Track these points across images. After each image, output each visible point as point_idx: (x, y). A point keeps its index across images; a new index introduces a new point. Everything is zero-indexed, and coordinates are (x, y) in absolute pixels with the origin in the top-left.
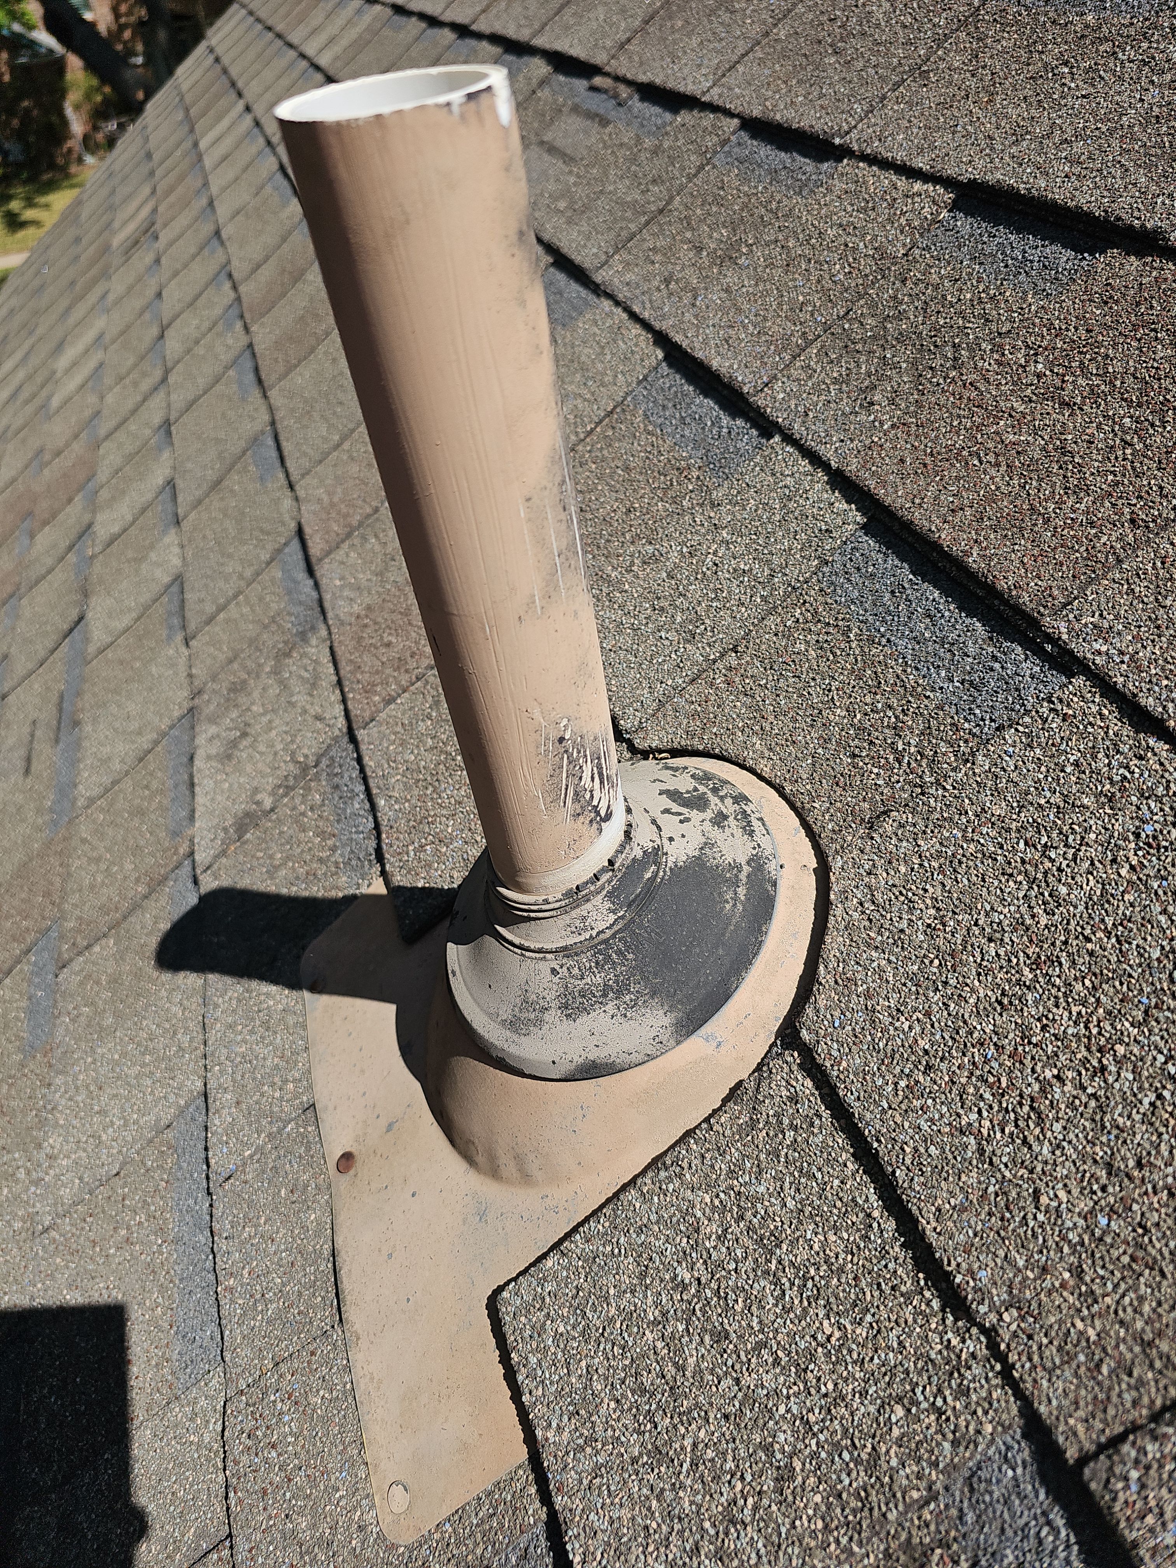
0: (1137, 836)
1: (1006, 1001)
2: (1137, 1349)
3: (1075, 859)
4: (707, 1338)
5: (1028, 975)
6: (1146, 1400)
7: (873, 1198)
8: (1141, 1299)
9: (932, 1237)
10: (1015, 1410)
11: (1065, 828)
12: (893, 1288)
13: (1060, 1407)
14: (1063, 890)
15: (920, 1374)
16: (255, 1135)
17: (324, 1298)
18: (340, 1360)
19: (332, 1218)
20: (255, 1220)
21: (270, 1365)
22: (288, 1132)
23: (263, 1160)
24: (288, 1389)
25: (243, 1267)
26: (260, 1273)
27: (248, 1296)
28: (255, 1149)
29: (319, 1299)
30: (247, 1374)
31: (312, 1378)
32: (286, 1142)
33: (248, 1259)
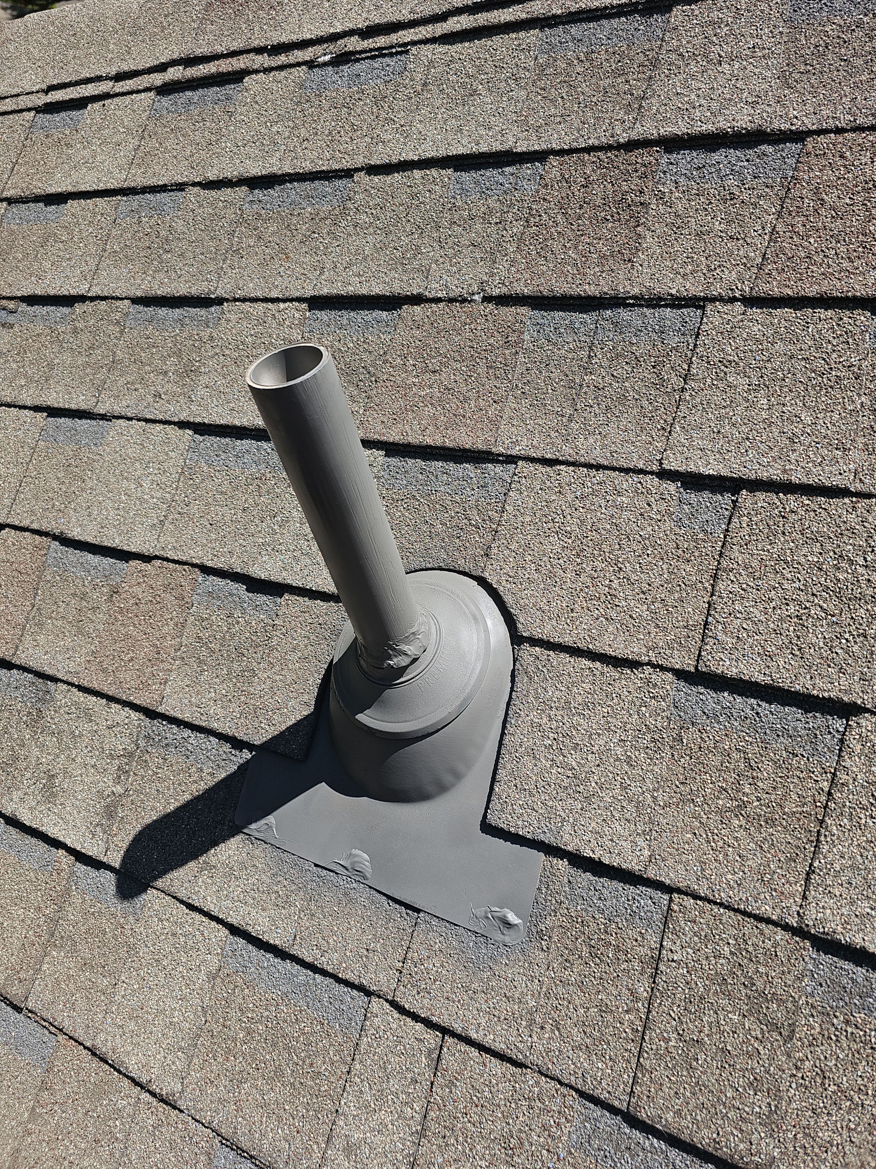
0: (577, 498)
1: (578, 573)
2: (686, 630)
3: (564, 517)
4: (572, 752)
5: (579, 560)
6: (697, 639)
7: (586, 663)
8: (677, 618)
9: (613, 654)
10: (671, 676)
11: (554, 510)
12: (614, 680)
13: (681, 662)
14: (569, 528)
15: (640, 694)
16: (292, 908)
17: (401, 916)
18: (434, 923)
19: (374, 889)
20: (331, 933)
21: (401, 964)
22: (311, 889)
23: (308, 912)
24: (420, 958)
25: (345, 954)
26: (357, 945)
27: (360, 959)
28: (299, 912)
29: (399, 919)
30: (392, 980)
31: (427, 942)
32: (314, 893)
33: (344, 949)
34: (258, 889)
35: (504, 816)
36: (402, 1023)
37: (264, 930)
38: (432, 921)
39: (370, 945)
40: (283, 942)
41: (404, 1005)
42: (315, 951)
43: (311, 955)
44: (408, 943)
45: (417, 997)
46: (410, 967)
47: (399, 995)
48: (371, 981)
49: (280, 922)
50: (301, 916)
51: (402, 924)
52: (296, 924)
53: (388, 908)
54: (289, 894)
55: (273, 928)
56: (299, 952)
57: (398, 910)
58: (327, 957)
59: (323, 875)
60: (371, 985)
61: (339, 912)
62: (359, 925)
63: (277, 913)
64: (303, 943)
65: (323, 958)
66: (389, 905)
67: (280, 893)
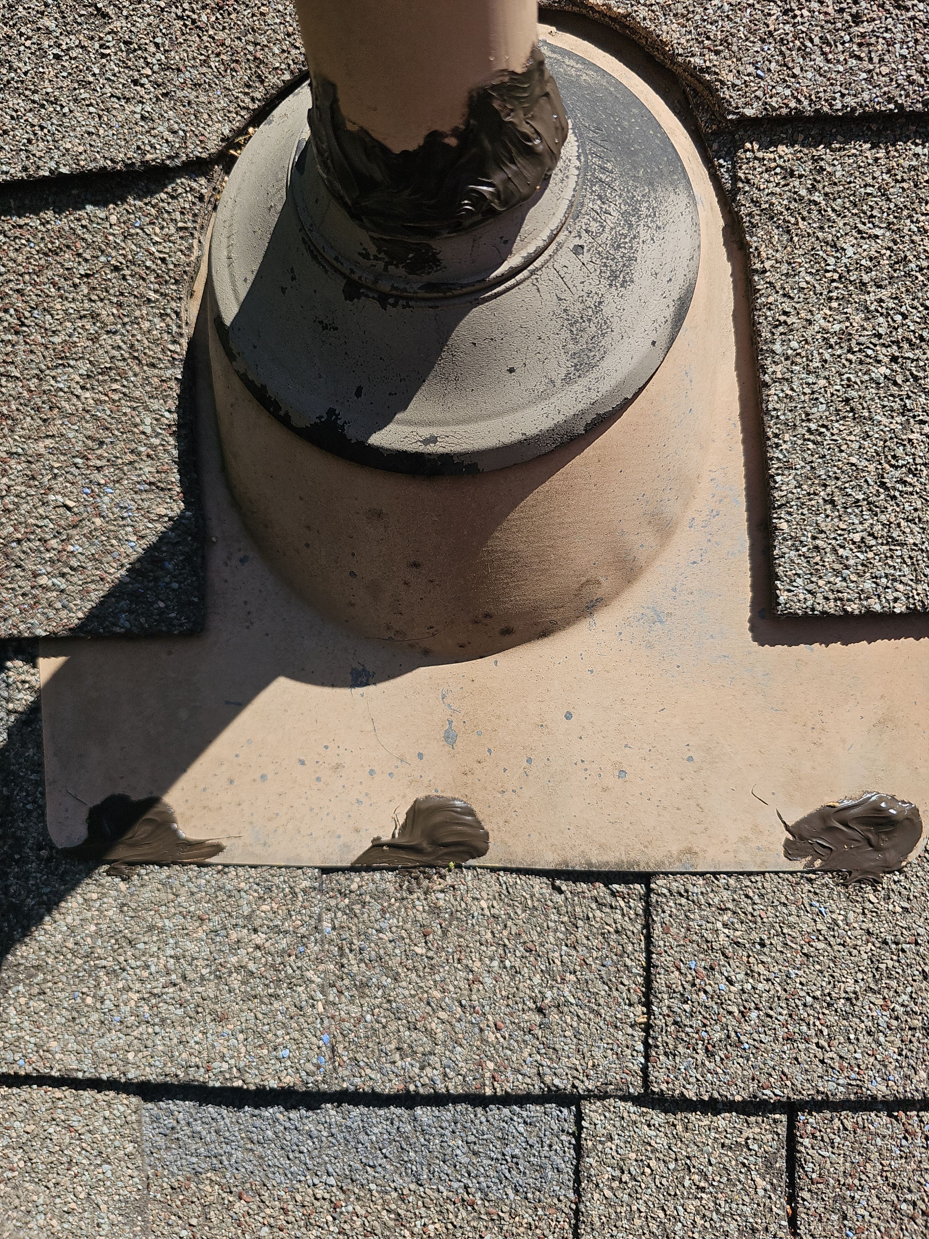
16: (299, 989)
17: (600, 905)
18: (695, 890)
19: (505, 870)
20: (429, 1009)
21: (640, 1009)
22: (334, 928)
23: (347, 982)
24: (690, 978)
25: (483, 1040)
26: (508, 1010)
27: (527, 1038)
28: (322, 992)
29: (598, 913)
30: (629, 1052)
31: (695, 937)
32: (346, 935)
33: (477, 1030)
34: (184, 978)
35: (821, 583)
36: (680, 1128)
37: (242, 1064)
38: (690, 887)
39: (544, 998)
40: (303, 1074)
41: (682, 1094)
42: (399, 1063)
43: (392, 1076)
44: (642, 957)
45: (710, 1066)
46: (669, 1007)
47: (662, 1077)
48: (575, 1073)
49: (279, 1033)
50: (331, 998)
51: (611, 921)
52: (326, 1021)
53: (559, 899)
54: (279, 960)
55: (265, 1052)
56: (357, 1080)
57: (588, 894)
58: (438, 1066)
59: (354, 886)
60: (577, 1083)
61: (430, 954)
62: (495, 963)
63: (260, 1016)
64: (358, 1056)
65: (428, 1070)
66: (561, 892)
67: (252, 966)
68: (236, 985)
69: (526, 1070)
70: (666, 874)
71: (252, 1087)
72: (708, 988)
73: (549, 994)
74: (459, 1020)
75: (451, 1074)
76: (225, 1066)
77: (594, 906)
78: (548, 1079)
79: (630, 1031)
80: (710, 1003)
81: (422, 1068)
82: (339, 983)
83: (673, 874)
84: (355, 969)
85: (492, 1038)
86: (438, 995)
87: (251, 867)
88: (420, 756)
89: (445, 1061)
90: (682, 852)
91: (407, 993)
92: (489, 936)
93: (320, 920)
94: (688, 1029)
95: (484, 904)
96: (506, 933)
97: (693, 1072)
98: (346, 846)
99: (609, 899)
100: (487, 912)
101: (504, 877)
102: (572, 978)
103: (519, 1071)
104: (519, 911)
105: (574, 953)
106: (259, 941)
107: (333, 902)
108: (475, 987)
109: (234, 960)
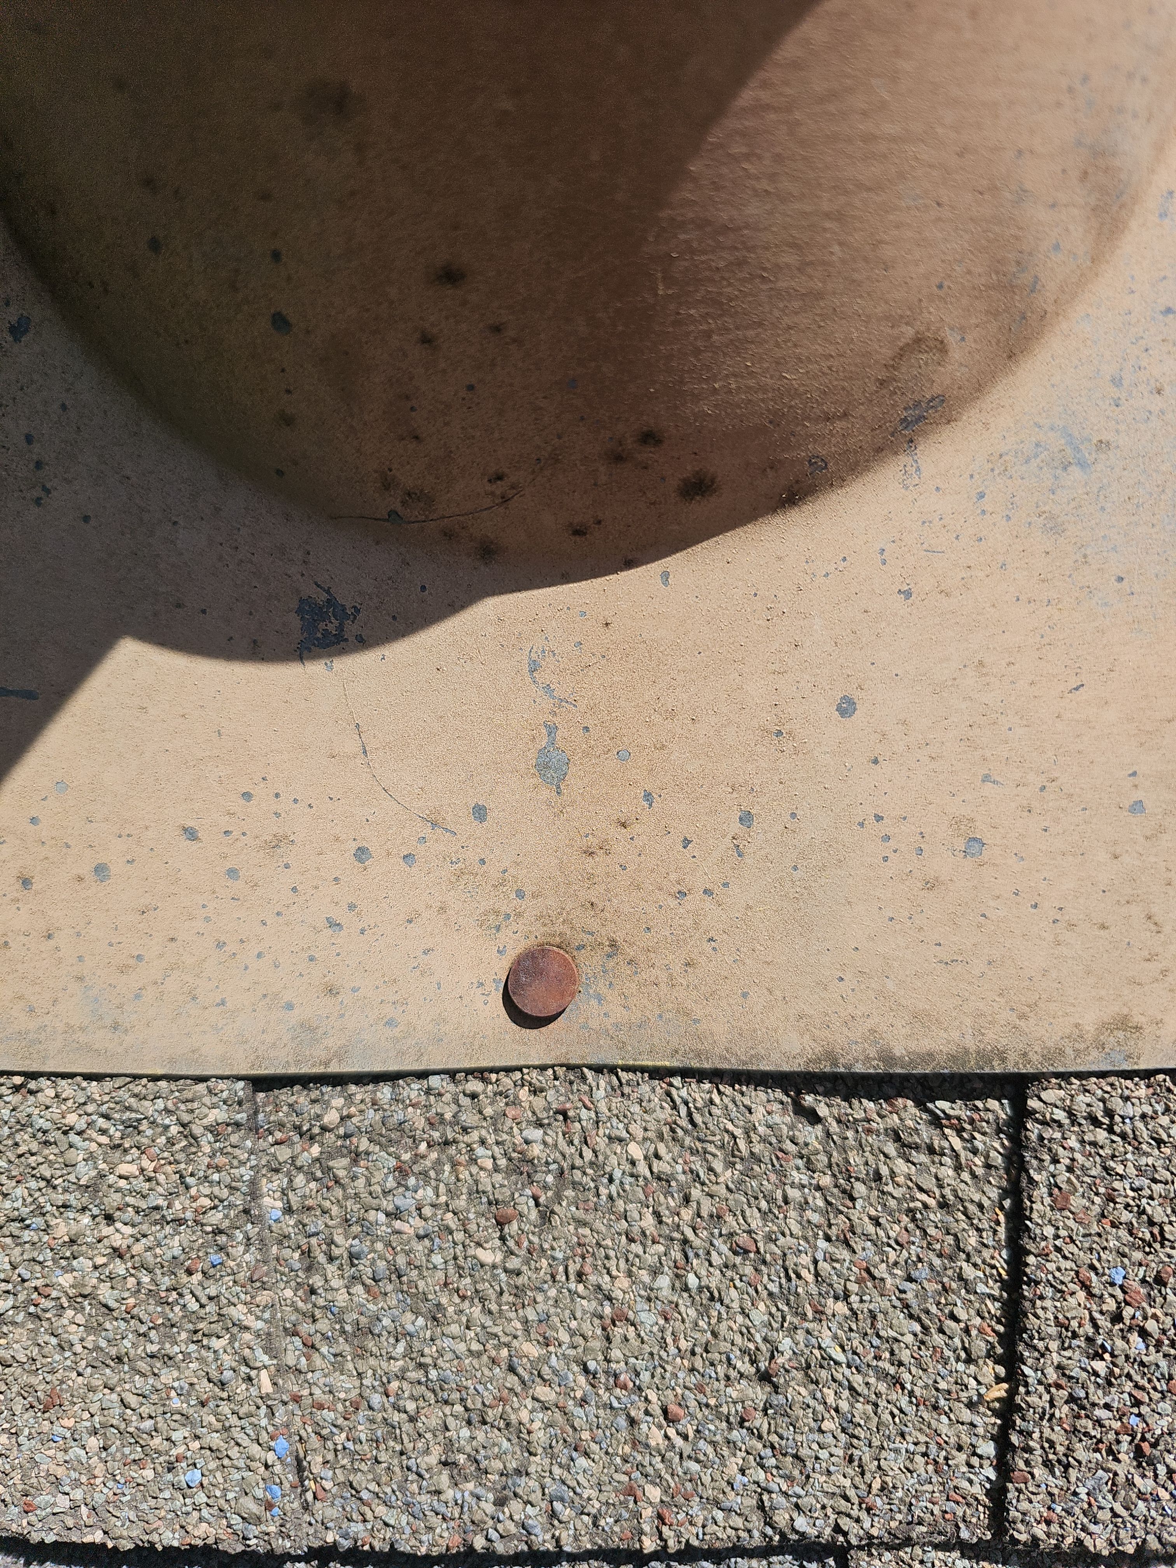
16: (216, 1343)
17: (905, 1147)
18: (1129, 1110)
19: (686, 1073)
20: (512, 1381)
21: (989, 1370)
22: (288, 1210)
23: (323, 1325)
24: (1110, 1305)
25: (635, 1443)
26: (692, 1380)
27: (735, 1435)
28: (267, 1350)
29: (901, 1166)
30: (962, 1457)
31: (1126, 1216)
32: (316, 1224)
33: (622, 1422)
37: (99, 1499)
38: (1117, 1104)
39: (774, 1352)
40: (236, 1520)
41: (1079, 1542)
42: (450, 1494)
43: (435, 1521)
44: (1001, 1259)
45: (1145, 1484)
46: (1059, 1367)
47: (1037, 1509)
48: (843, 1505)
49: (176, 1436)
50: (290, 1360)
51: (929, 1183)
52: (280, 1411)
53: (811, 1135)
54: (166, 1282)
55: (149, 1474)
56: (357, 1528)
57: (878, 1125)
58: (536, 1497)
59: (331, 1117)
60: (845, 1523)
61: (514, 1263)
62: (664, 1281)
63: (133, 1400)
64: (356, 1479)
65: (515, 1506)
66: (813, 1118)
67: (106, 1293)
68: (74, 1334)
69: (732, 1500)
70: (1065, 1076)
71: (126, 1545)
72: (1151, 1326)
73: (786, 1344)
74: (583, 1402)
75: (566, 1513)
76: (63, 1503)
77: (891, 1148)
78: (781, 1518)
79: (966, 1415)
80: (1153, 1357)
81: (500, 1503)
82: (306, 1328)
83: (1082, 1076)
84: (341, 1298)
85: (656, 1438)
86: (533, 1350)
87: (89, 1077)
88: (480, 813)
89: (552, 1488)
90: (1107, 1027)
91: (461, 1348)
92: (649, 1221)
93: (254, 1194)
94: (1099, 1413)
95: (635, 1151)
96: (687, 1214)
97: (1107, 1501)
98: (307, 1027)
99: (927, 1134)
100: (642, 1169)
101: (682, 1090)
102: (841, 1308)
103: (717, 1504)
104: (718, 1166)
105: (845, 1254)
106: (117, 1241)
107: (283, 1154)
108: (618, 1332)
109: (65, 1280)
